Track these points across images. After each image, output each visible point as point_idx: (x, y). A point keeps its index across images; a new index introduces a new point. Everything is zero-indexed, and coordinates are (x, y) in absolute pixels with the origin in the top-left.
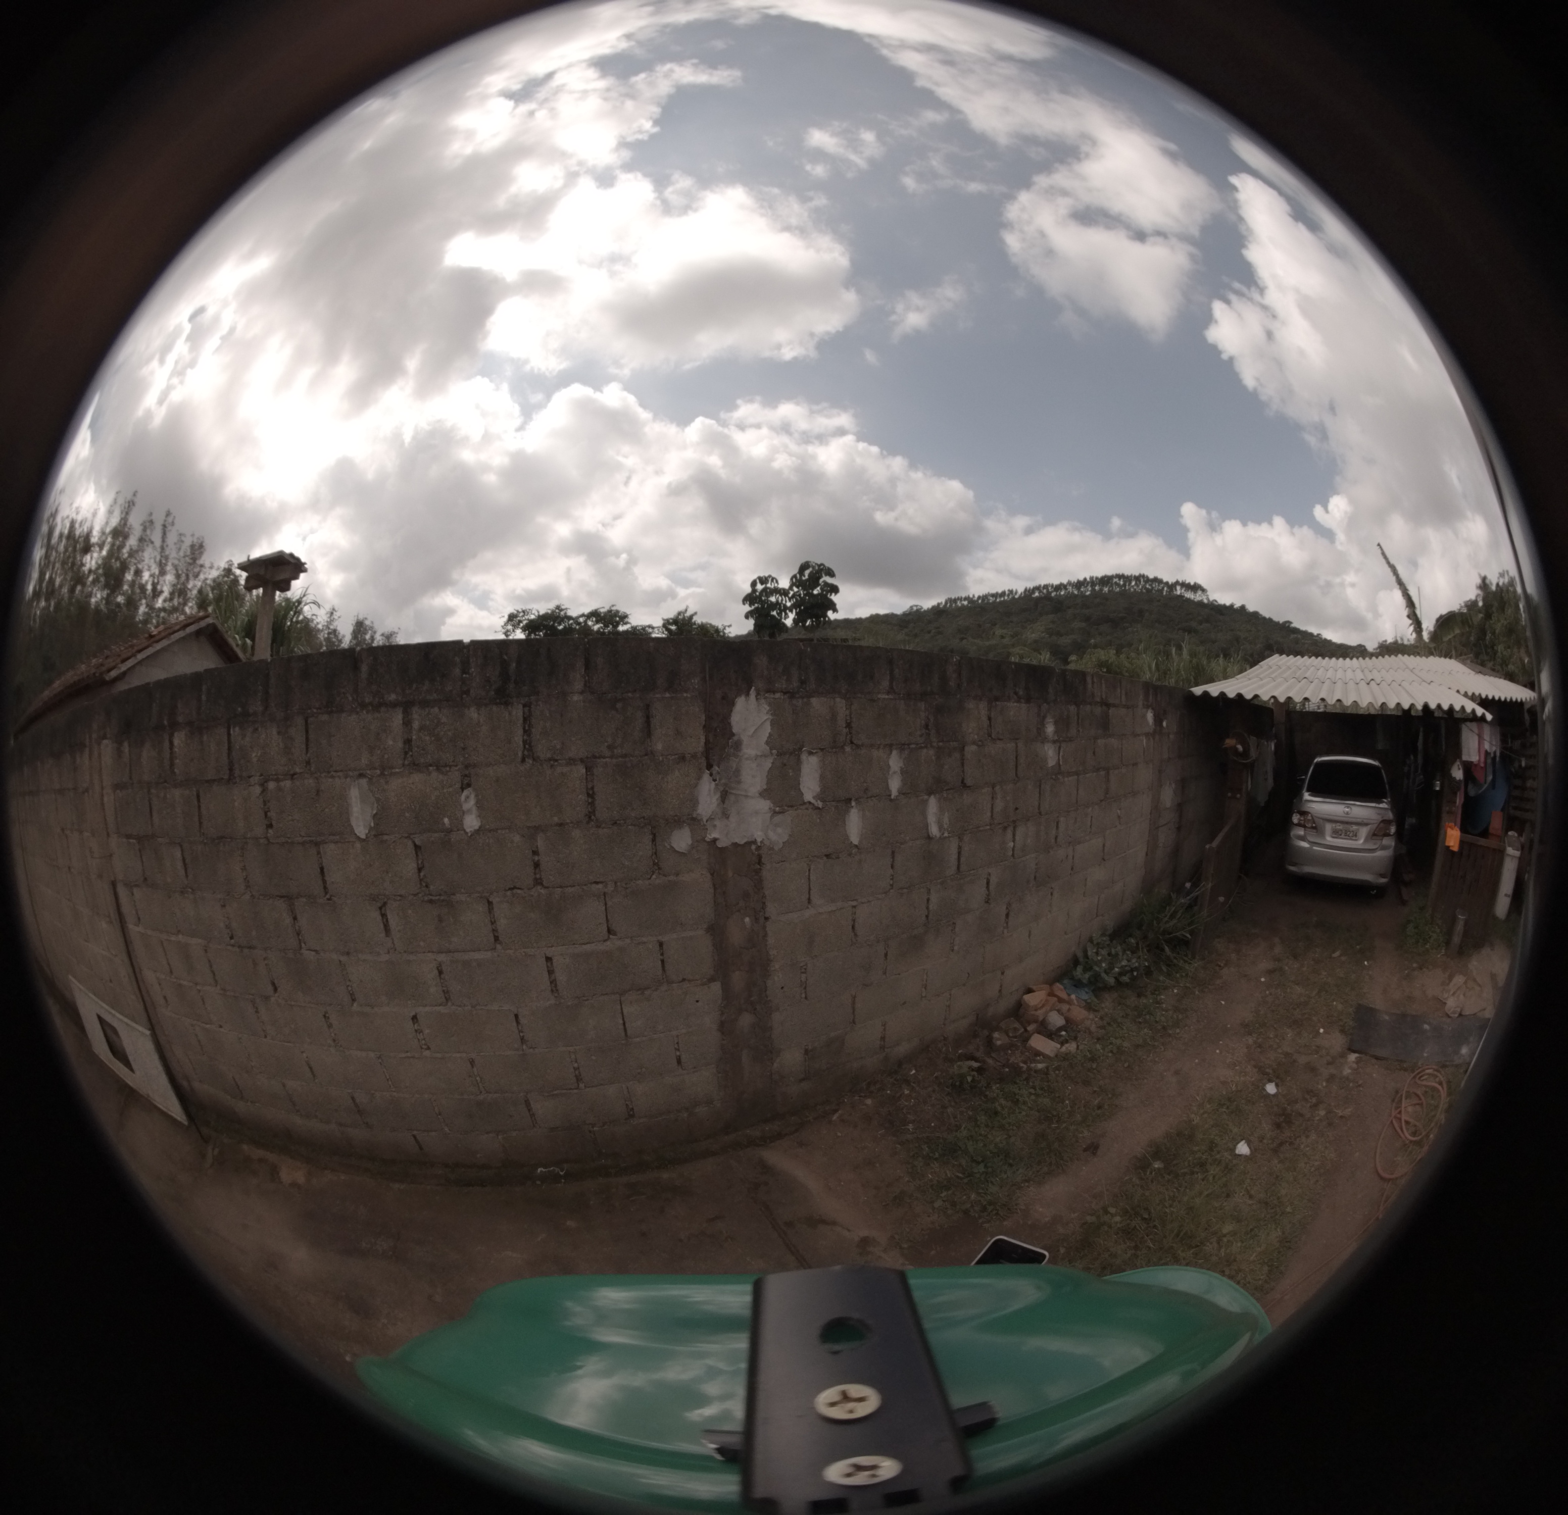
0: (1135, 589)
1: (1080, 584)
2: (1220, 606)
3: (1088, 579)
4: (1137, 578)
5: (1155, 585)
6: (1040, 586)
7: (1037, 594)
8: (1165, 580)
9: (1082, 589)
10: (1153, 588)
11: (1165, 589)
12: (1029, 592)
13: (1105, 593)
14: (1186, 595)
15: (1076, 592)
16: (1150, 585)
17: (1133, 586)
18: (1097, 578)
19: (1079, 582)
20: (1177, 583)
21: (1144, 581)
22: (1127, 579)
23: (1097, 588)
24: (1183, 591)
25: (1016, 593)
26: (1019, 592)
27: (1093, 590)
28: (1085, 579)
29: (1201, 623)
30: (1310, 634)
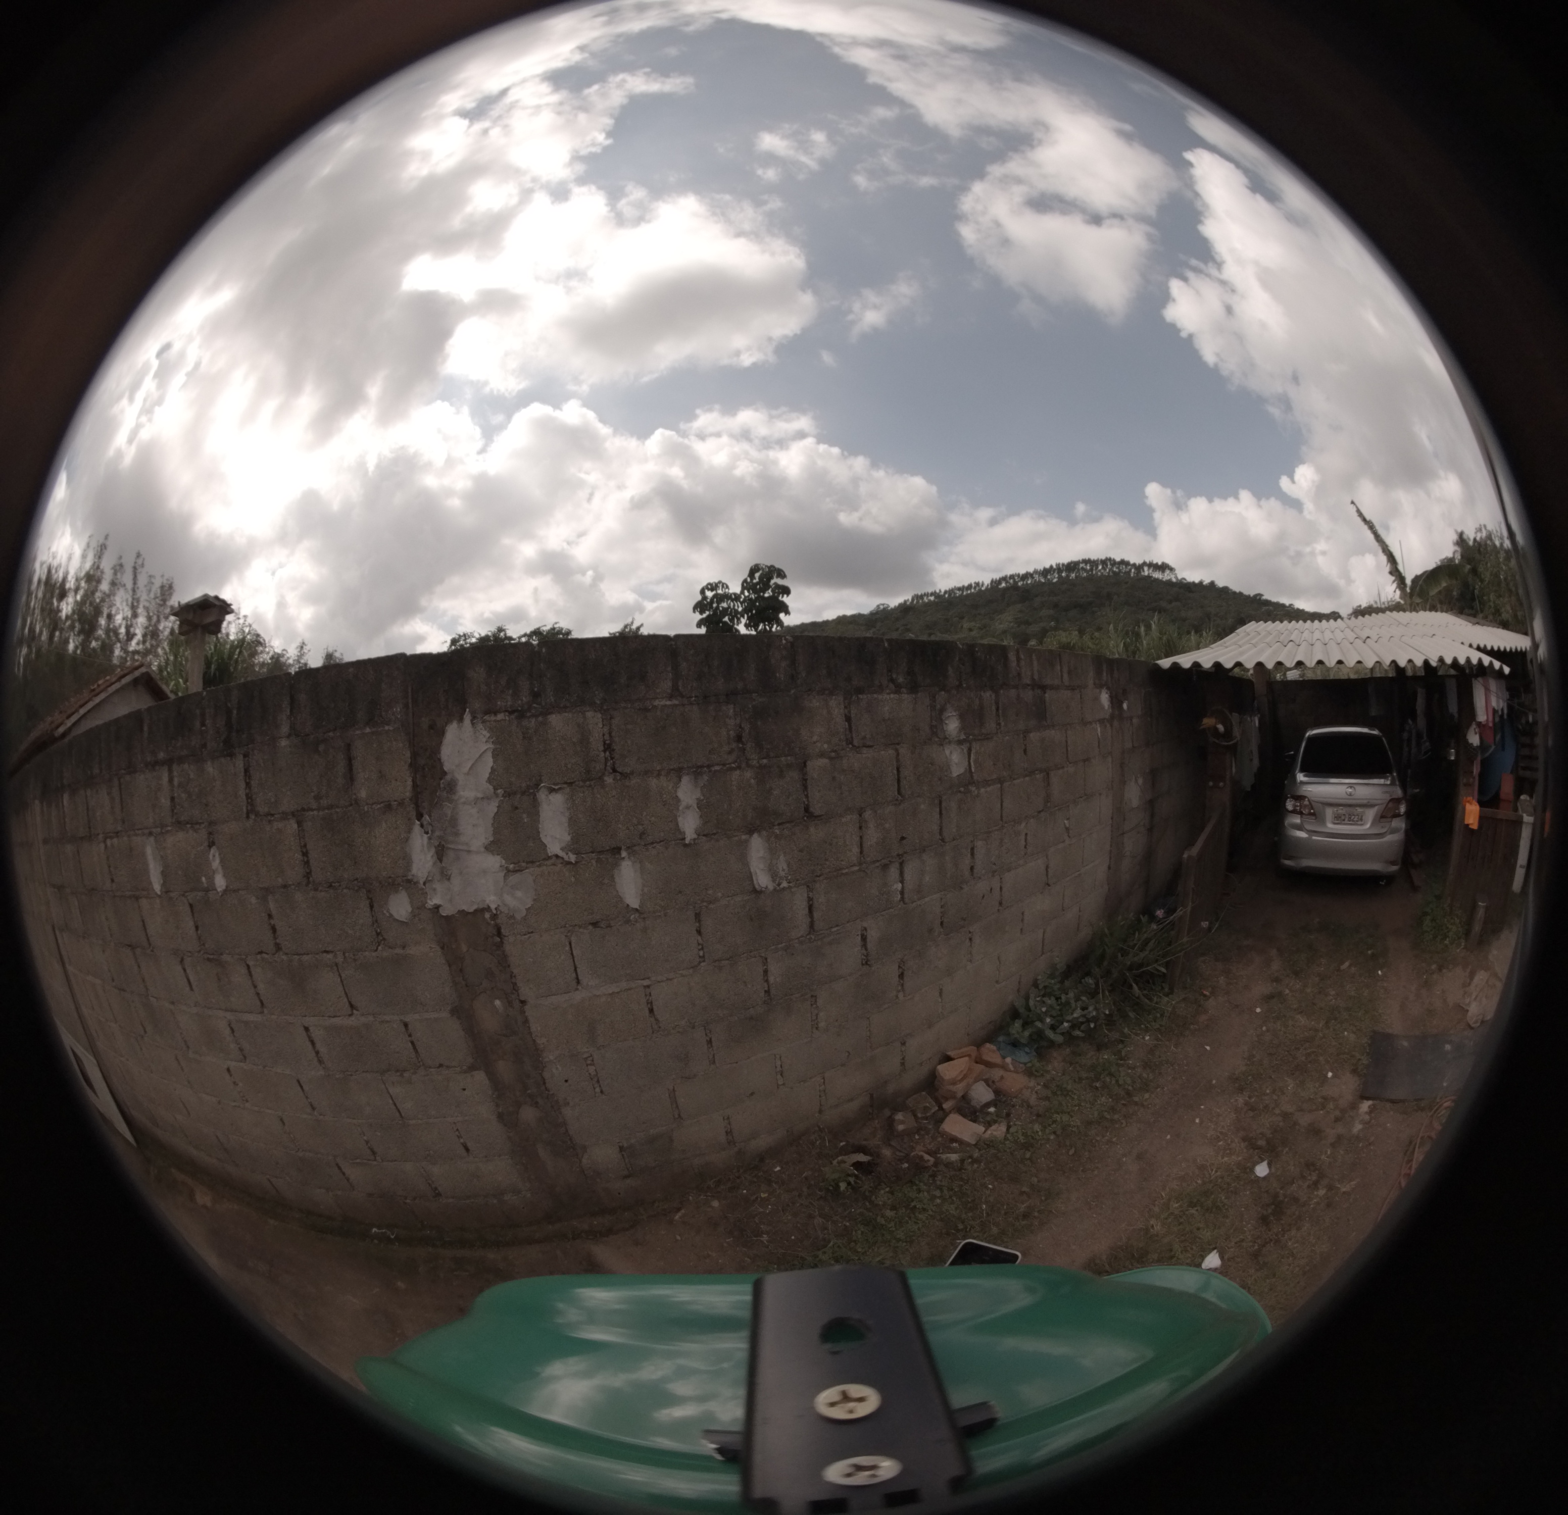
0: (1102, 573)
1: (1046, 572)
2: (1189, 584)
3: (1055, 567)
4: (1104, 562)
5: (1124, 568)
6: (1006, 576)
7: (1003, 585)
8: (1132, 562)
9: (1049, 577)
10: (1120, 571)
11: (1133, 570)
12: (995, 583)
13: (1072, 579)
14: (1154, 576)
15: (1043, 580)
16: (1118, 568)
17: (1100, 570)
19: (1045, 569)
20: (1144, 564)
21: (1111, 564)
22: (1093, 563)
23: (1064, 574)
24: (1151, 571)
25: (983, 585)
26: (986, 584)
27: (1060, 577)
28: (1051, 567)
29: (1170, 602)
30: (1282, 605)
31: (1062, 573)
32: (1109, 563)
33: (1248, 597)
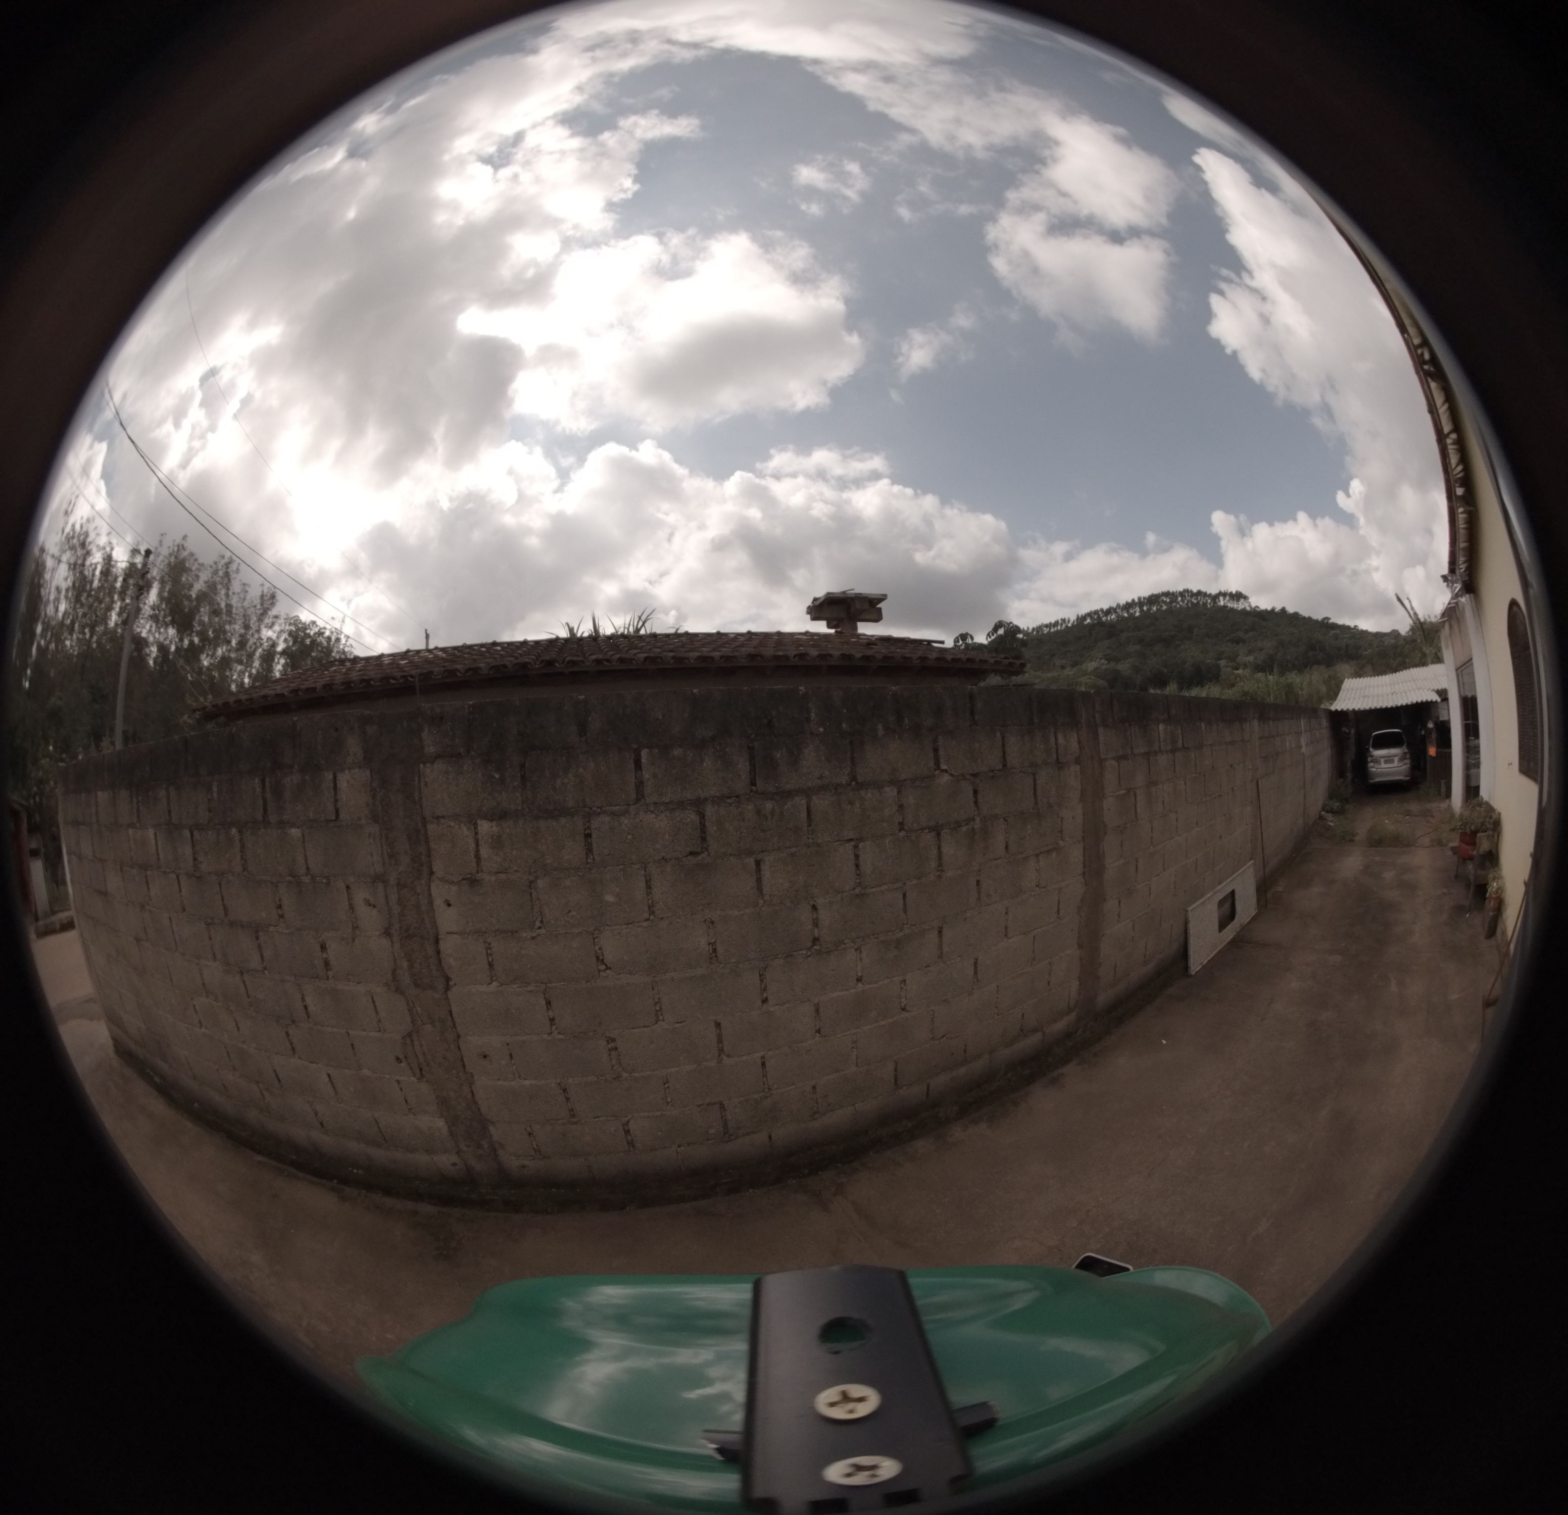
0: (1181, 606)
1: (1128, 606)
2: (1262, 611)
3: (1136, 600)
4: (1182, 594)
5: (1202, 600)
6: (1090, 612)
7: (1088, 620)
8: (1208, 593)
9: (1131, 611)
10: (1198, 601)
11: (1209, 601)
12: (1081, 619)
13: (1154, 612)
14: (1229, 605)
15: (1125, 615)
16: (1196, 599)
17: (1179, 603)
18: (1144, 598)
20: (1220, 593)
22: (1172, 595)
25: (1069, 621)
26: (1072, 620)
27: (1142, 610)
29: (1247, 631)
30: (1348, 628)
31: (1143, 606)
32: (1187, 595)
33: (1317, 621)
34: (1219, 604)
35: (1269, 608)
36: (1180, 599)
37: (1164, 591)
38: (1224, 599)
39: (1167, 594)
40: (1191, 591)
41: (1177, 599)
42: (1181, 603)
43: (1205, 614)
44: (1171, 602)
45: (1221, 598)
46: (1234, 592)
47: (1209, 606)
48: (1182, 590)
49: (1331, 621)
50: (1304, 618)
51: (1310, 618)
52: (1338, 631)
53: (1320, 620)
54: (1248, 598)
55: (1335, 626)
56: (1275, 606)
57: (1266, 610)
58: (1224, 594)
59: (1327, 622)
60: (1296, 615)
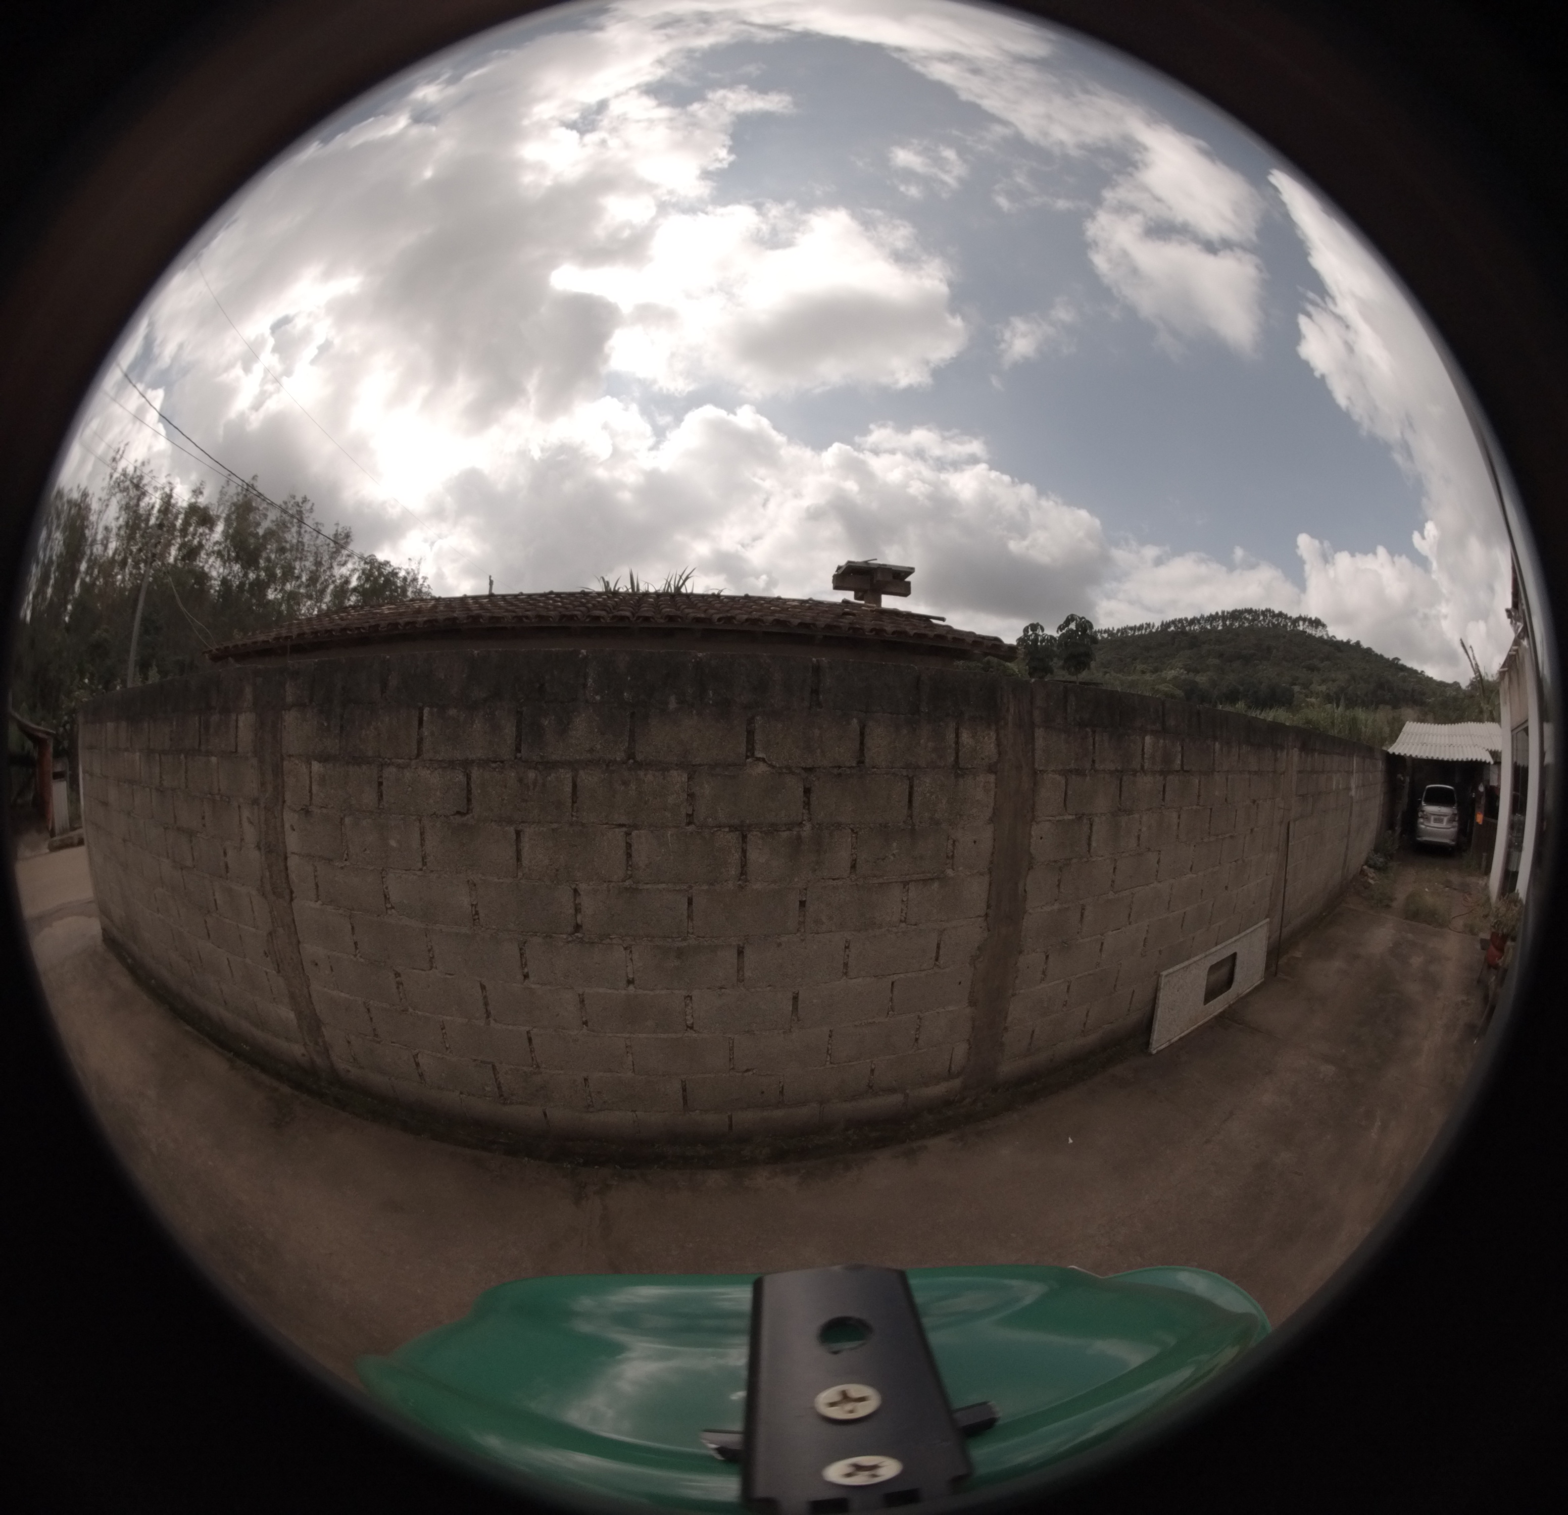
2: (1339, 642)
3: (1220, 614)
4: (1264, 613)
5: (1282, 621)
6: (1176, 620)
7: (1172, 628)
8: (1289, 615)
9: (1214, 624)
10: (1279, 624)
11: (1289, 624)
12: (1165, 626)
13: (1236, 628)
14: (1308, 631)
15: (1209, 627)
16: (1277, 620)
17: (1260, 621)
18: (1228, 613)
19: (1211, 616)
20: (1300, 618)
22: (1254, 613)
25: (1153, 626)
26: (1157, 626)
27: (1224, 625)
28: (1217, 613)
29: (1322, 660)
30: (1415, 672)
31: (1226, 621)
32: (1268, 615)
33: (1387, 660)
34: (1298, 628)
35: (1345, 640)
36: (1261, 618)
37: (1247, 608)
38: (1304, 624)
39: (1250, 611)
40: (1273, 612)
41: (1259, 618)
42: (1262, 623)
43: (1284, 637)
44: (1253, 620)
45: (1301, 623)
46: (1313, 619)
47: (1289, 629)
48: (1264, 609)
49: (1401, 662)
50: (1376, 655)
51: (1381, 656)
52: (1406, 674)
53: (1391, 659)
54: (1326, 627)
55: (1403, 668)
56: (1351, 639)
57: (1342, 641)
58: (1304, 619)
59: (1397, 663)
60: (1369, 651)
